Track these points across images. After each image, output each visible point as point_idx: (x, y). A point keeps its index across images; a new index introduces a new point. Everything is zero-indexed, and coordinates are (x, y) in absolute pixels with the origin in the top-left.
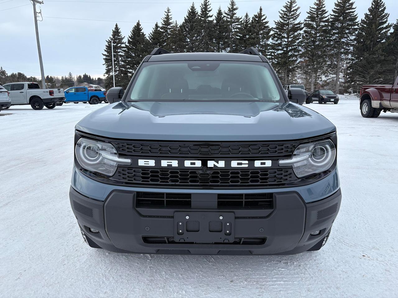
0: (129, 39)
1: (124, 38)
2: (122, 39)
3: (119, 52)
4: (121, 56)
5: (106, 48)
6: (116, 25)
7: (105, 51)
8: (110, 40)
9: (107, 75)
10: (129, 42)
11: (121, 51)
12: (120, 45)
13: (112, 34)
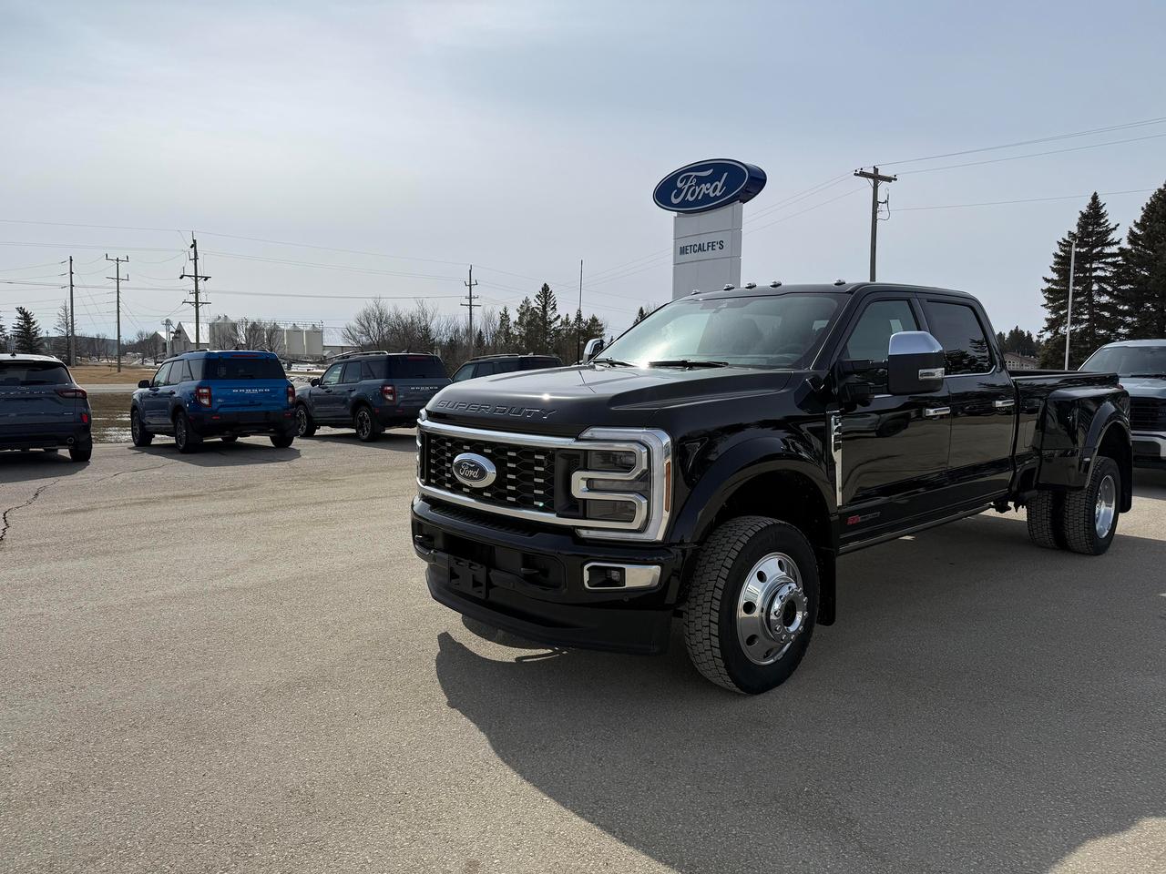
0: (1135, 229)
1: (1114, 229)
2: (1108, 232)
3: (1095, 269)
4: (1099, 279)
5: (1056, 263)
6: (1095, 198)
7: (1054, 270)
8: (1067, 239)
9: (1048, 335)
10: (1133, 238)
11: (1103, 266)
12: (1099, 248)
13: (1078, 221)
